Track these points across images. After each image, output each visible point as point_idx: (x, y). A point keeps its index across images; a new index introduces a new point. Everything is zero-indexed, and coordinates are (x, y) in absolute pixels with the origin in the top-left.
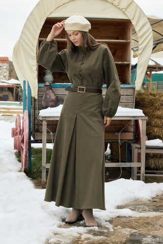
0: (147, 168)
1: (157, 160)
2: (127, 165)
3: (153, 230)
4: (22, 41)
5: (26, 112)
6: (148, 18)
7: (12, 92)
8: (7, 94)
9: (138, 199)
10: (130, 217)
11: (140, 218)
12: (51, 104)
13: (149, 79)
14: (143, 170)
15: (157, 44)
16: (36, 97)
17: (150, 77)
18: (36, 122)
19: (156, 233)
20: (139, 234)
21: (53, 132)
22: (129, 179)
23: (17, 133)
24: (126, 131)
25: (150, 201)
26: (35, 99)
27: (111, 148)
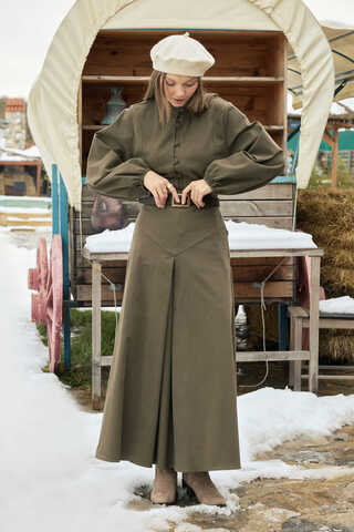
0: (324, 359)
1: (345, 341)
2: (280, 356)
3: (332, 512)
4: (45, 84)
5: (59, 237)
6: (323, 28)
7: (34, 176)
8: (22, 180)
10: (283, 478)
11: (306, 482)
12: (111, 221)
13: (332, 144)
14: (314, 366)
15: (345, 81)
16: (79, 208)
17: (334, 140)
18: (79, 260)
19: (340, 518)
20: (303, 521)
21: (116, 283)
22: (284, 388)
23: (40, 281)
24: (277, 278)
25: (328, 438)
26: (75, 212)
27: (246, 310)
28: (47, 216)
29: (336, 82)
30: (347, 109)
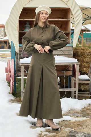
0: (80, 90)
1: (85, 86)
2: (69, 90)
3: (82, 129)
4: (10, 21)
5: (13, 60)
6: (80, 7)
7: (7, 44)
8: (3, 45)
9: (74, 109)
10: (69, 120)
11: (75, 121)
12: (26, 56)
13: (82, 36)
14: (77, 92)
15: (85, 20)
16: (18, 52)
18: (18, 65)
19: (84, 131)
20: (75, 131)
21: (27, 71)
22: (70, 98)
23: (8, 70)
24: (68, 70)
25: (81, 110)
27: (60, 78)
28: (10, 54)
29: (83, 21)
30: (85, 27)
